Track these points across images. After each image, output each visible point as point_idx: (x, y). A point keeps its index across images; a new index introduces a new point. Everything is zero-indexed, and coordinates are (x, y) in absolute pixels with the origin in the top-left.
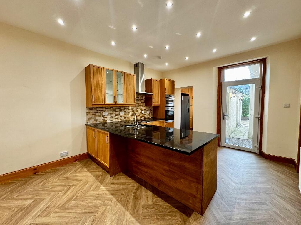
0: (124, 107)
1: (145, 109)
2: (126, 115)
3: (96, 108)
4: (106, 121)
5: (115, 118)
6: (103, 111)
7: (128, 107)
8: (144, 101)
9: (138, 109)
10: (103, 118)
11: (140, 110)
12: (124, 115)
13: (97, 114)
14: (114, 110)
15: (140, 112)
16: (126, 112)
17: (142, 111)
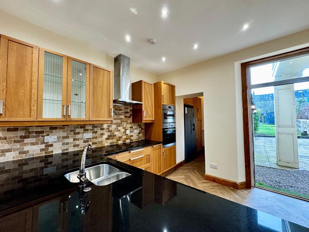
0: (94, 124)
1: (131, 127)
2: (96, 138)
3: (26, 129)
4: (52, 152)
5: (72, 145)
6: (45, 134)
7: (101, 124)
8: (131, 115)
9: (119, 128)
10: (43, 146)
11: (124, 128)
12: (93, 138)
13: (26, 141)
14: (71, 131)
15: (124, 132)
16: (96, 132)
17: (126, 130)
